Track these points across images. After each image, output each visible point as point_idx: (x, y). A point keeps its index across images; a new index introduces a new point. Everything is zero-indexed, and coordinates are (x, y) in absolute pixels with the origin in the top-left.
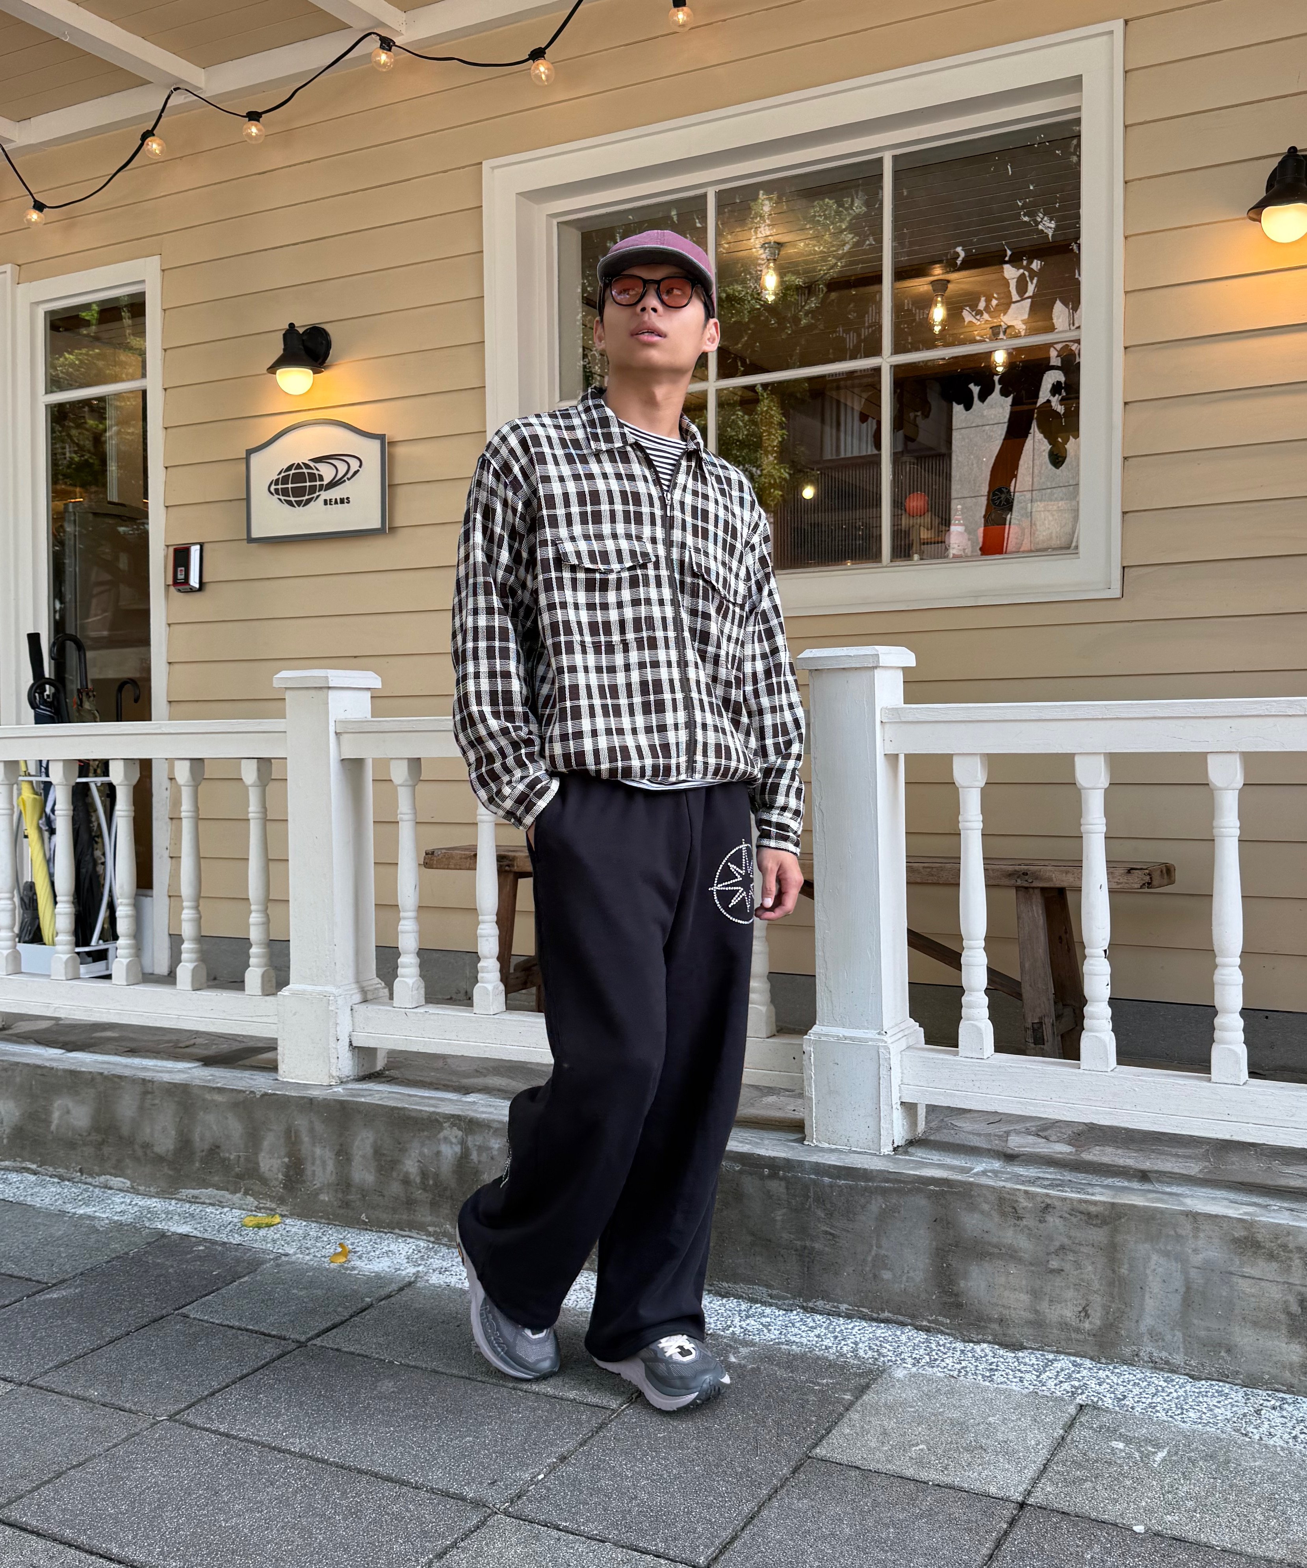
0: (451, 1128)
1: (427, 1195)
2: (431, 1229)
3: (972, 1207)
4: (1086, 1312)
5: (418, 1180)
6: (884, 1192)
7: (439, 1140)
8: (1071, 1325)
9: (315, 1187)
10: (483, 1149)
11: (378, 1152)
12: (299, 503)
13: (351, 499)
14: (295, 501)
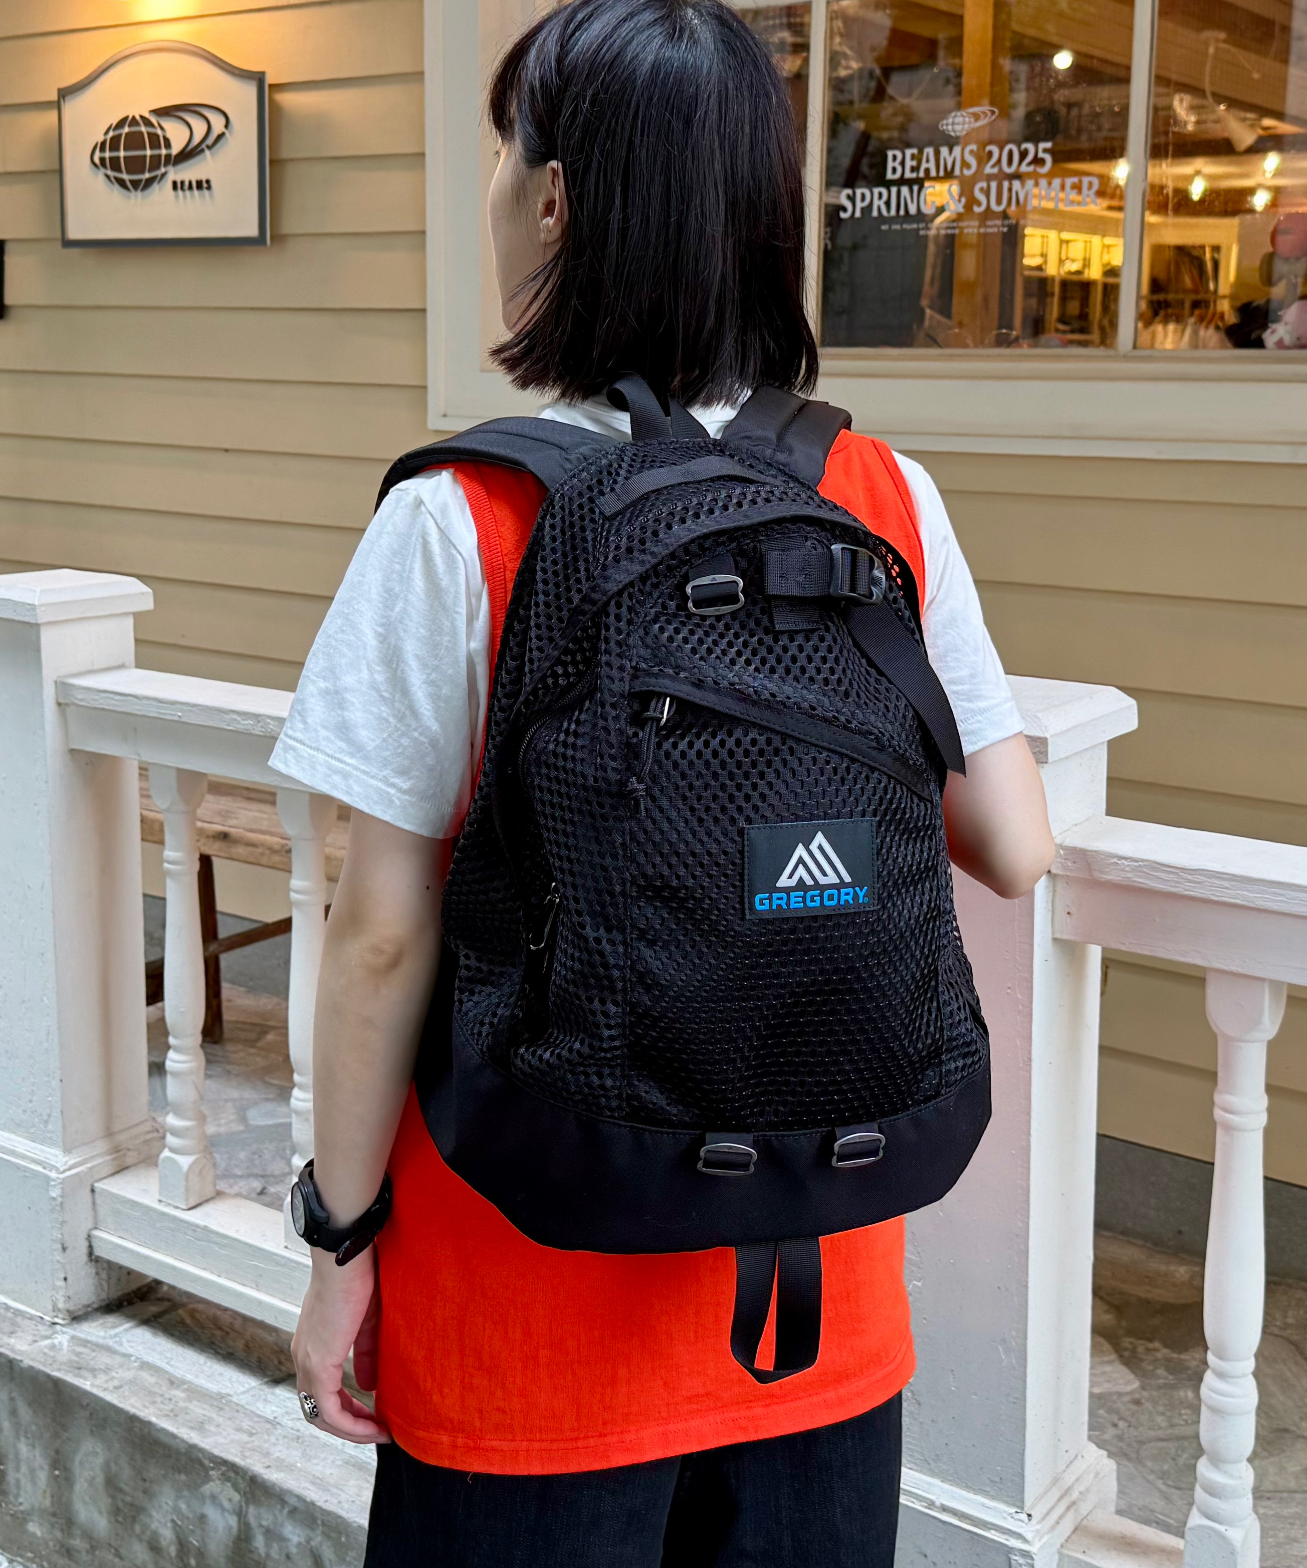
0: (223, 1484)
5: (173, 1551)
7: (204, 1496)
9: (22, 1508)
10: (271, 1535)
11: (111, 1483)
12: (136, 184)
13: (213, 184)
14: (131, 181)
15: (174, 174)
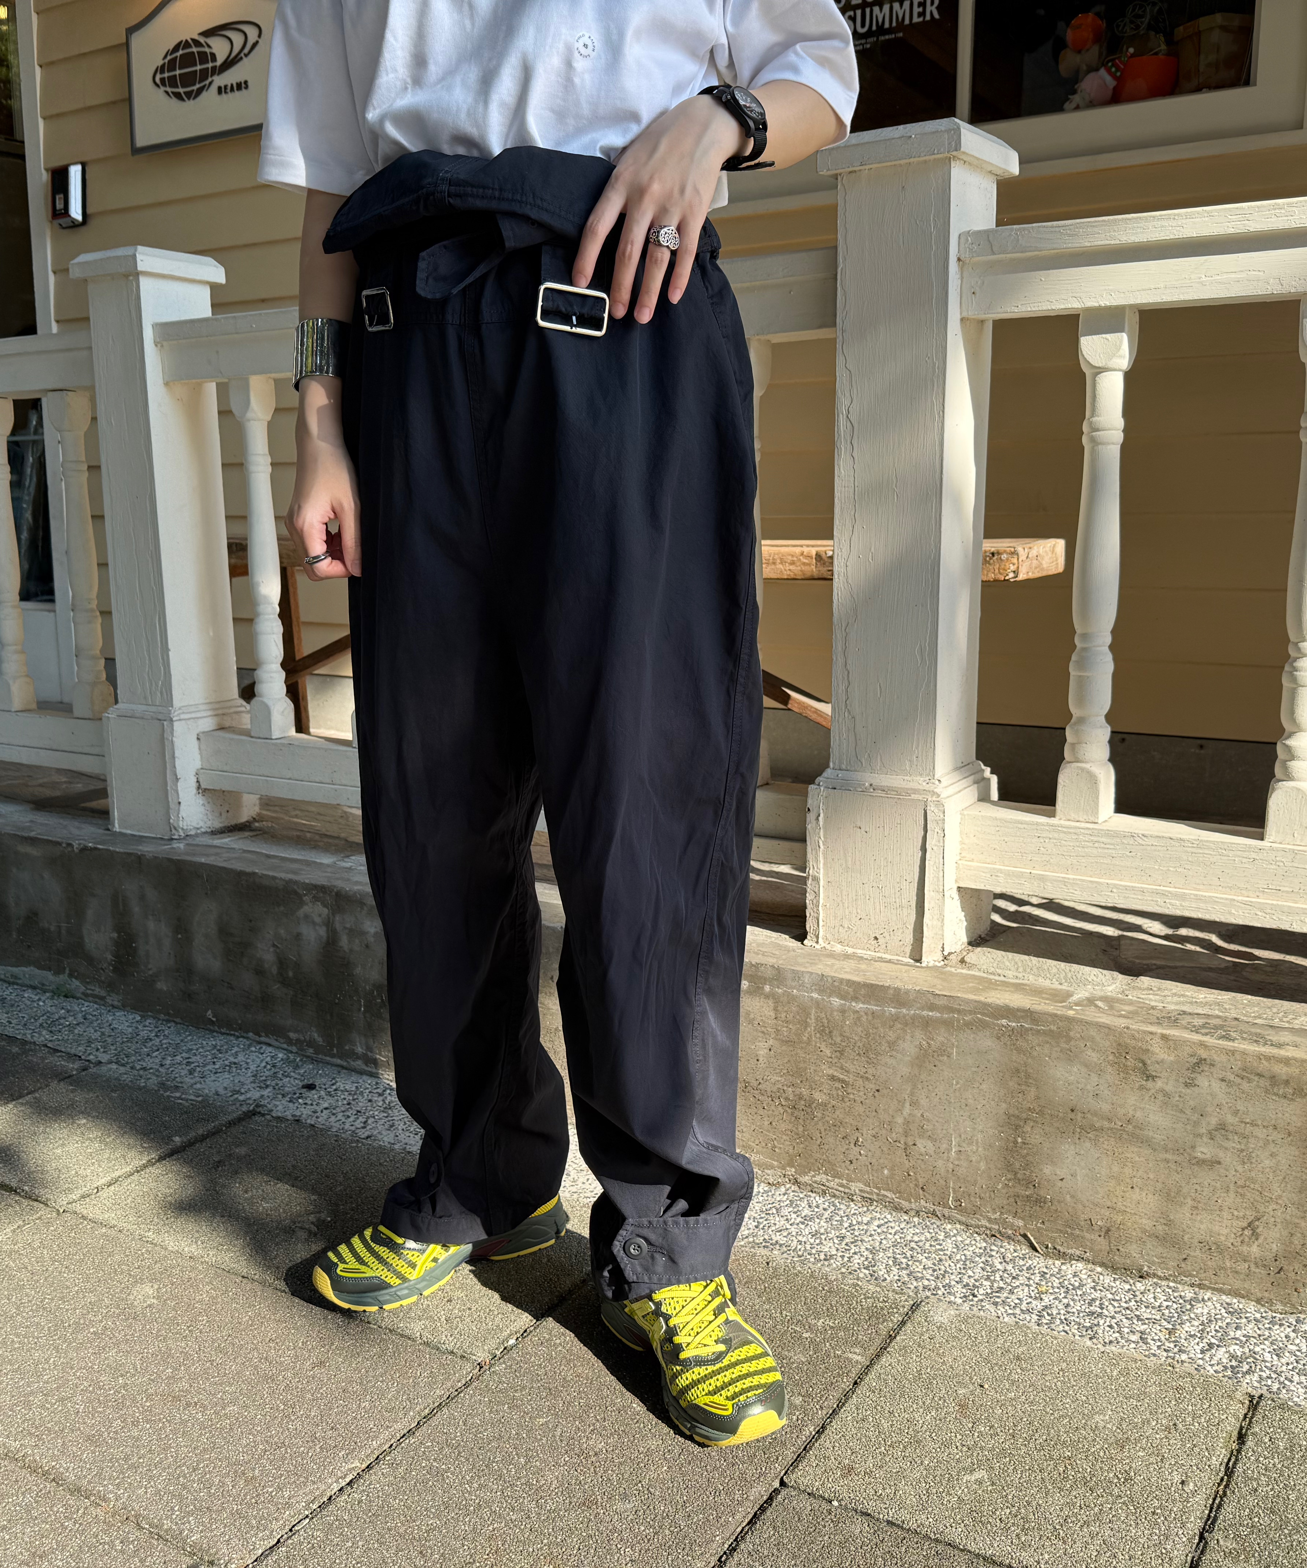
0: (314, 903)
1: (286, 991)
2: (292, 1035)
3: (1071, 1056)
4: (1255, 1230)
5: (274, 970)
6: (927, 1024)
7: (299, 918)
8: (1226, 1247)
9: (151, 972)
10: (355, 933)
11: (224, 931)
12: (189, 95)
13: (249, 84)
14: (185, 93)
15: (219, 80)
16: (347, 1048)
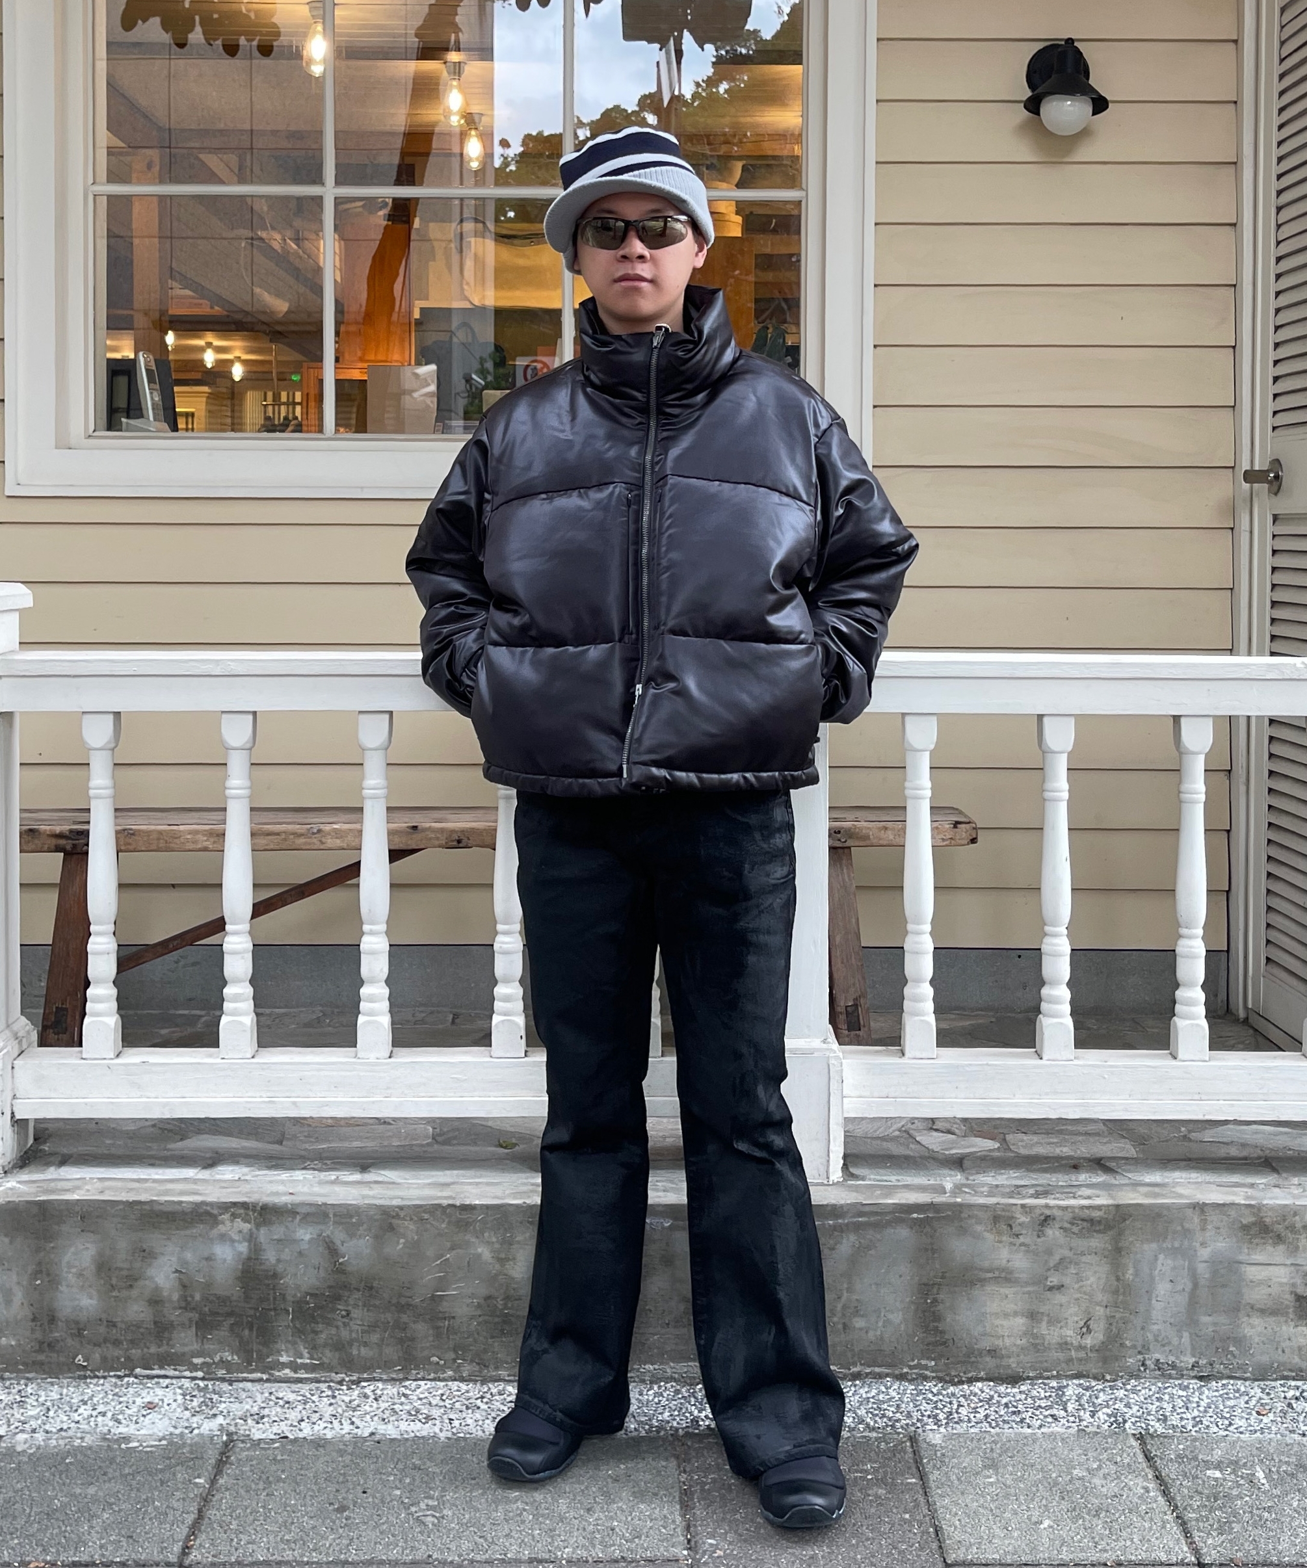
0: (232, 1221)
1: (191, 1315)
2: (198, 1361)
3: (963, 1231)
4: (1088, 1327)
5: (175, 1297)
6: (857, 1228)
7: (212, 1240)
8: (1072, 1344)
10: (282, 1243)
11: (103, 1267)
16: (270, 1360)
